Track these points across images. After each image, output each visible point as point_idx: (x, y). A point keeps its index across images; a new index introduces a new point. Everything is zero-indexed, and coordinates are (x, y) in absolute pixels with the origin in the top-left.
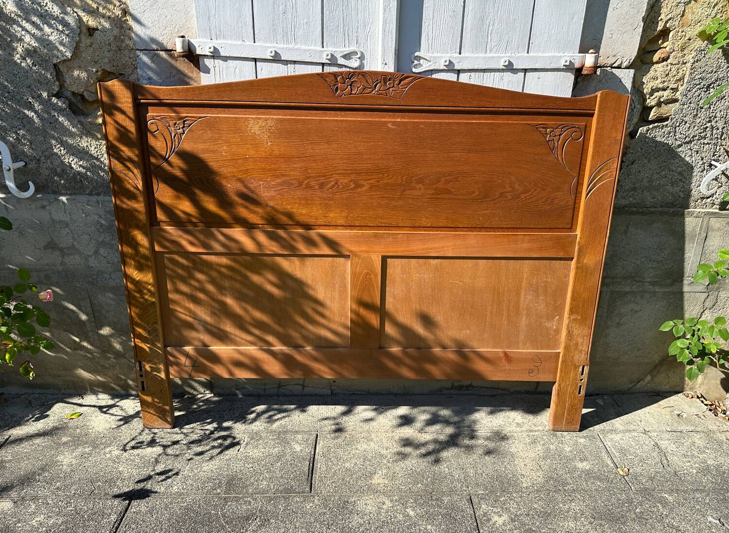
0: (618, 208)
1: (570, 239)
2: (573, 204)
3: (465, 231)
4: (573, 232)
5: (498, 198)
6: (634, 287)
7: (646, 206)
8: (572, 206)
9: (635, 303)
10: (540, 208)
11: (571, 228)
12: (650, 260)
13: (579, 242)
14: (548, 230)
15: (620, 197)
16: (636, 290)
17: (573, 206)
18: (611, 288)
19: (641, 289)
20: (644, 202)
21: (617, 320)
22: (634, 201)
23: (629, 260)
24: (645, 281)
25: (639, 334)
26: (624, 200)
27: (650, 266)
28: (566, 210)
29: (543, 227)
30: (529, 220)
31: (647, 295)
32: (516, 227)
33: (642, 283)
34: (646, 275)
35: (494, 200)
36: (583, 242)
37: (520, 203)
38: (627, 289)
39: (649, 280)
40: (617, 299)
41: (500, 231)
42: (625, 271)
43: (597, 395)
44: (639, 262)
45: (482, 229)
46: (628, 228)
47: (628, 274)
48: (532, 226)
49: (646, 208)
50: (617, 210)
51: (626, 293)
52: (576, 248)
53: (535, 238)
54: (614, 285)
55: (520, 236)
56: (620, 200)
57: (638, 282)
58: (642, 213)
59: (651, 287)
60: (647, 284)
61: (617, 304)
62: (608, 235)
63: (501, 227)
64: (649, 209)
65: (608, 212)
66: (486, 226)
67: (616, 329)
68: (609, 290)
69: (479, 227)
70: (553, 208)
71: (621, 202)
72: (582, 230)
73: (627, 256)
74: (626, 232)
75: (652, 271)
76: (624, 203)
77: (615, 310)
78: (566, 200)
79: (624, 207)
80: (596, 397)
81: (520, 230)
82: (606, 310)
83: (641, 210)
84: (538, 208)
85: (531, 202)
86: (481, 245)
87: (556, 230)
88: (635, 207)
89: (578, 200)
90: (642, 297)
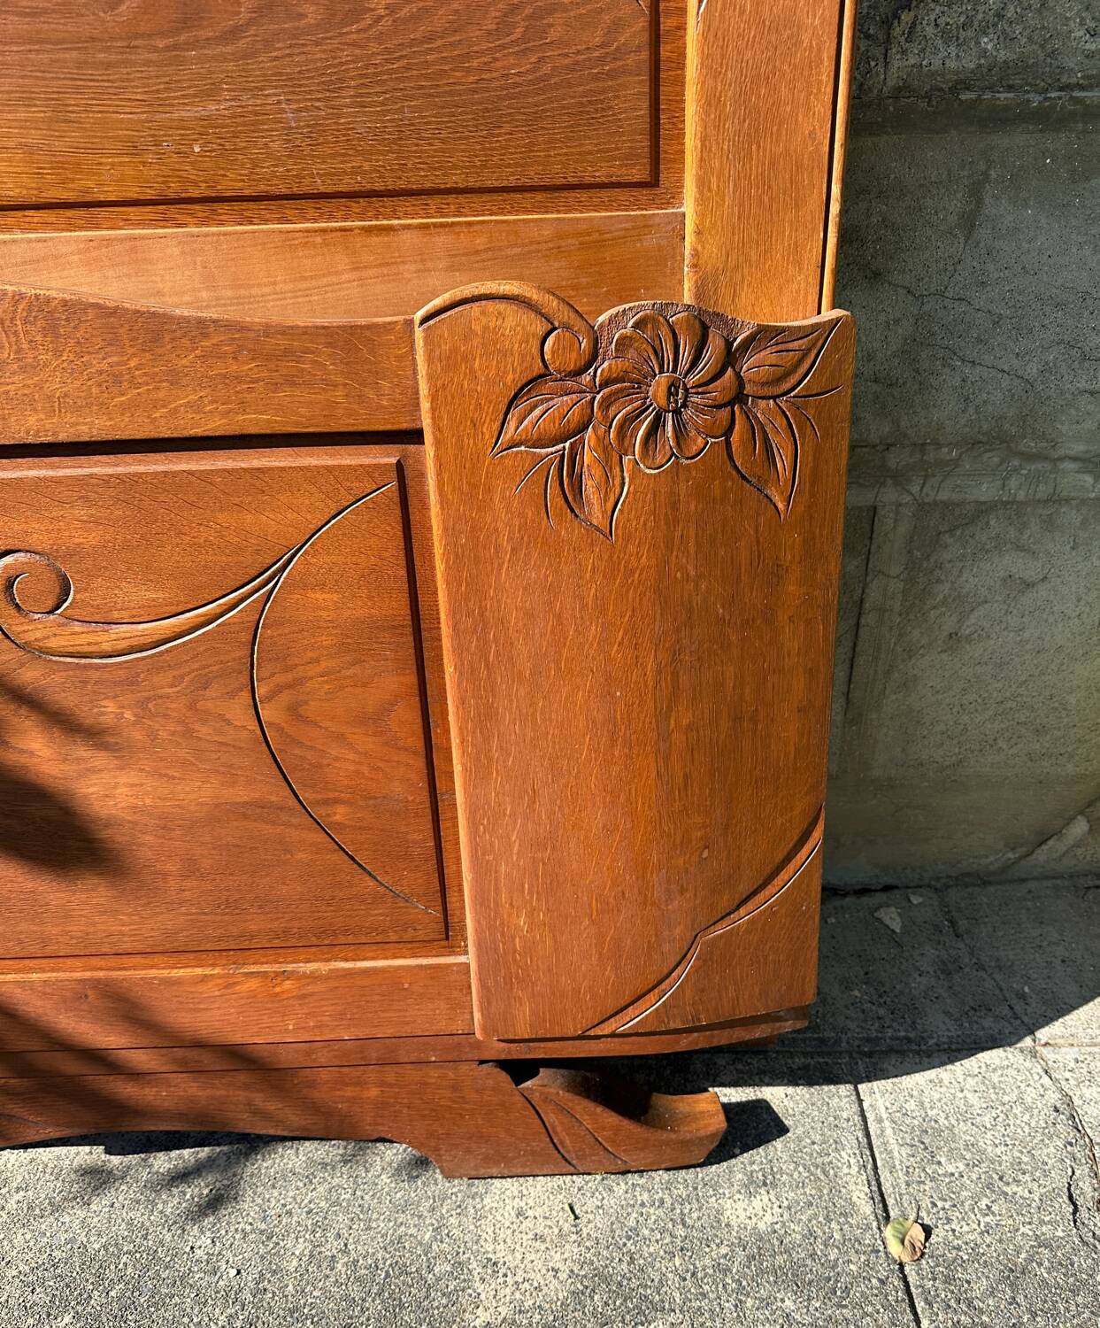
0: (928, 96)
1: (650, 241)
2: (645, 37)
3: (140, 224)
4: (668, 204)
5: (250, 22)
6: (1013, 483)
7: (1064, 79)
8: (638, 50)
9: (1020, 548)
10: (480, 70)
11: (653, 183)
12: (1085, 358)
13: (696, 254)
14: (539, 196)
15: (930, 30)
16: (1021, 495)
17: (645, 55)
18: (915, 489)
19: (1043, 491)
20: (1053, 54)
21: (949, 623)
22: (1002, 55)
23: (988, 359)
24: (1061, 452)
25: (1042, 673)
26: (953, 50)
27: (1082, 385)
28: (611, 75)
29: (512, 181)
30: (438, 145)
31: (1071, 516)
32: (379, 186)
33: (1048, 466)
34: (1064, 429)
35: (234, 33)
36: (713, 250)
37: (374, 47)
38: (986, 491)
39: (1078, 448)
40: (947, 539)
41: (311, 213)
42: (971, 410)
43: (887, 888)
44: (1032, 370)
45: (222, 208)
46: (980, 201)
47: (985, 427)
48: (456, 180)
49: (1061, 89)
50: (923, 104)
51: (984, 510)
52: (686, 286)
53: (481, 242)
54: (926, 478)
55: (406, 236)
56: (936, 50)
57: (1030, 457)
58: (1046, 119)
59: (1089, 479)
60: (1070, 466)
61: (946, 556)
62: (835, 208)
63: (305, 190)
64: (1077, 94)
65: (826, 77)
66: (227, 186)
67: (944, 656)
68: (907, 498)
69: (196, 193)
70: (546, 69)
71: (937, 63)
72: (702, 183)
73: (979, 340)
74: (969, 223)
75: (1090, 408)
76: (952, 64)
77: (939, 581)
78: (607, 18)
79: (954, 90)
80: (880, 898)
81: (407, 204)
82: (901, 585)
83: (1035, 100)
84: (468, 71)
85: (430, 39)
86: (229, 293)
87: (584, 195)
88: (1010, 88)
89: (668, 13)
90: (1049, 524)
